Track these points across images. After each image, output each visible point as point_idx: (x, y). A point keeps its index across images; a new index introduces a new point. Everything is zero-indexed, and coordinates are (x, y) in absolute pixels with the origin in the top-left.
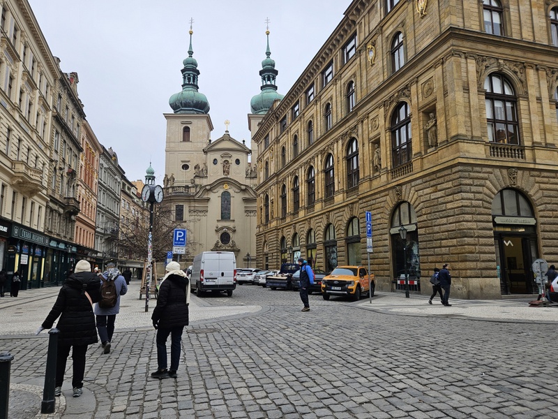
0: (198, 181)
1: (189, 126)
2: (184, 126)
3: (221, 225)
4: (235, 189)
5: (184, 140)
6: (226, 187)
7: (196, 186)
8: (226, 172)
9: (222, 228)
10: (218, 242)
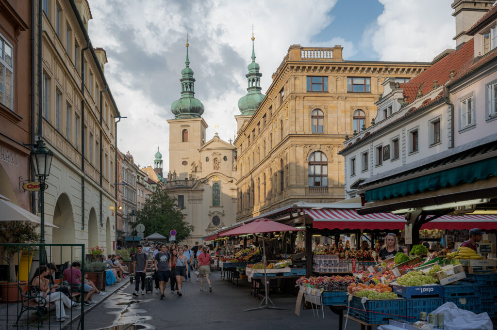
0: (194, 175)
1: (186, 128)
2: (183, 128)
3: (213, 210)
4: (223, 181)
5: (183, 141)
6: (216, 180)
7: (193, 179)
8: (216, 167)
9: (214, 213)
10: (210, 224)
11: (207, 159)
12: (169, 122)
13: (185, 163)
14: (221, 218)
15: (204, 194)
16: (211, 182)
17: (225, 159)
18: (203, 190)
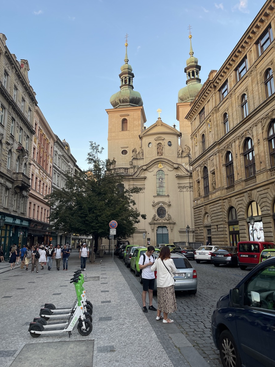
0: (135, 163)
1: (126, 118)
2: (123, 118)
3: (157, 200)
4: (168, 168)
5: (123, 130)
6: (160, 166)
7: (134, 167)
8: (160, 153)
9: (158, 203)
10: (155, 216)
11: (150, 145)
12: (108, 111)
13: (124, 152)
14: (167, 209)
15: (146, 182)
16: (155, 169)
17: (170, 144)
18: (145, 178)
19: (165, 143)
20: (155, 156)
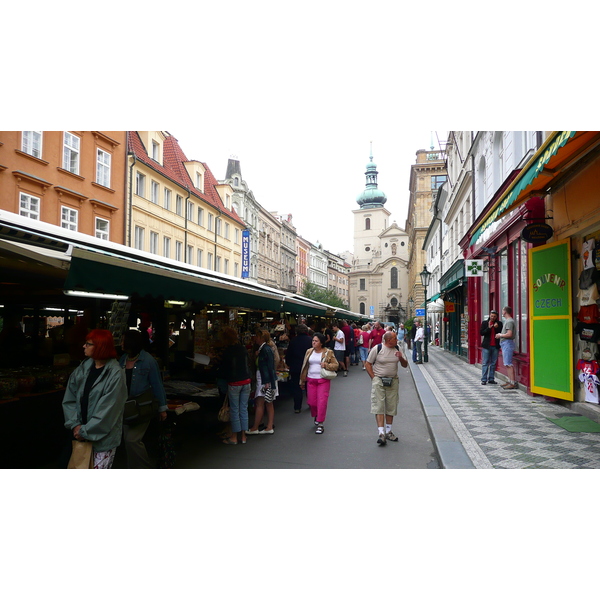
1: (369, 217)
2: (366, 218)
3: (391, 292)
4: (400, 265)
5: (366, 229)
6: (394, 264)
8: (394, 253)
9: (392, 295)
10: (389, 304)
11: (386, 245)
12: (355, 212)
13: (368, 249)
14: (398, 299)
15: (383, 277)
16: (390, 266)
17: (403, 244)
18: (382, 274)
19: (398, 244)
20: (390, 255)
